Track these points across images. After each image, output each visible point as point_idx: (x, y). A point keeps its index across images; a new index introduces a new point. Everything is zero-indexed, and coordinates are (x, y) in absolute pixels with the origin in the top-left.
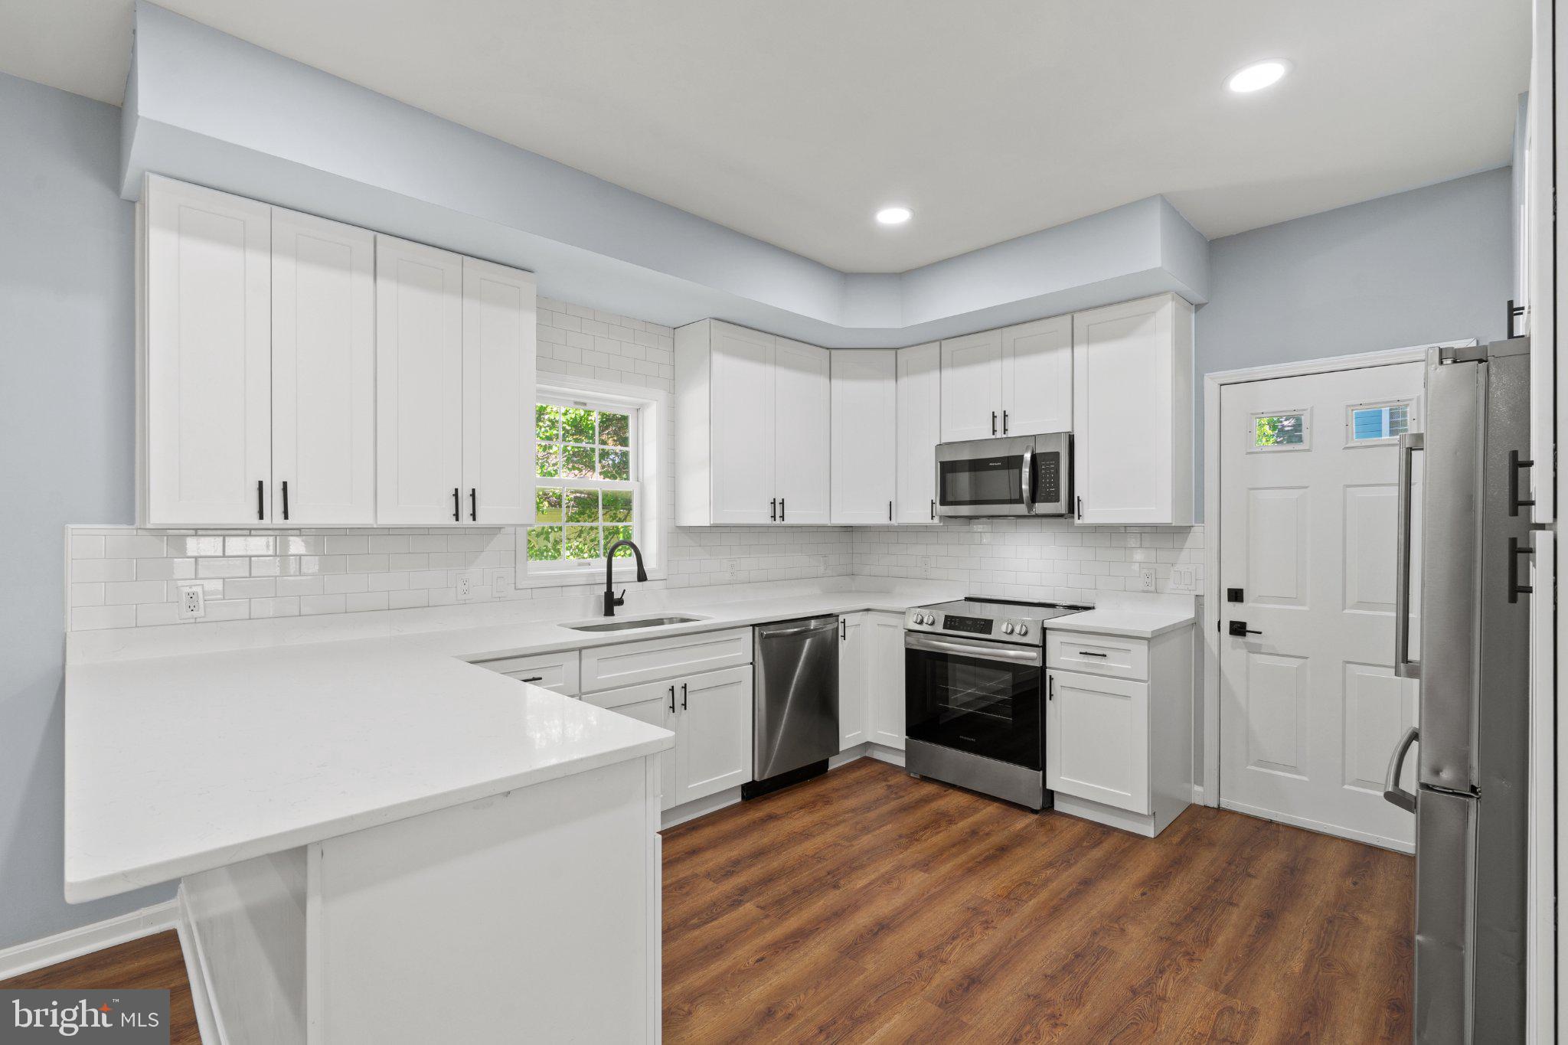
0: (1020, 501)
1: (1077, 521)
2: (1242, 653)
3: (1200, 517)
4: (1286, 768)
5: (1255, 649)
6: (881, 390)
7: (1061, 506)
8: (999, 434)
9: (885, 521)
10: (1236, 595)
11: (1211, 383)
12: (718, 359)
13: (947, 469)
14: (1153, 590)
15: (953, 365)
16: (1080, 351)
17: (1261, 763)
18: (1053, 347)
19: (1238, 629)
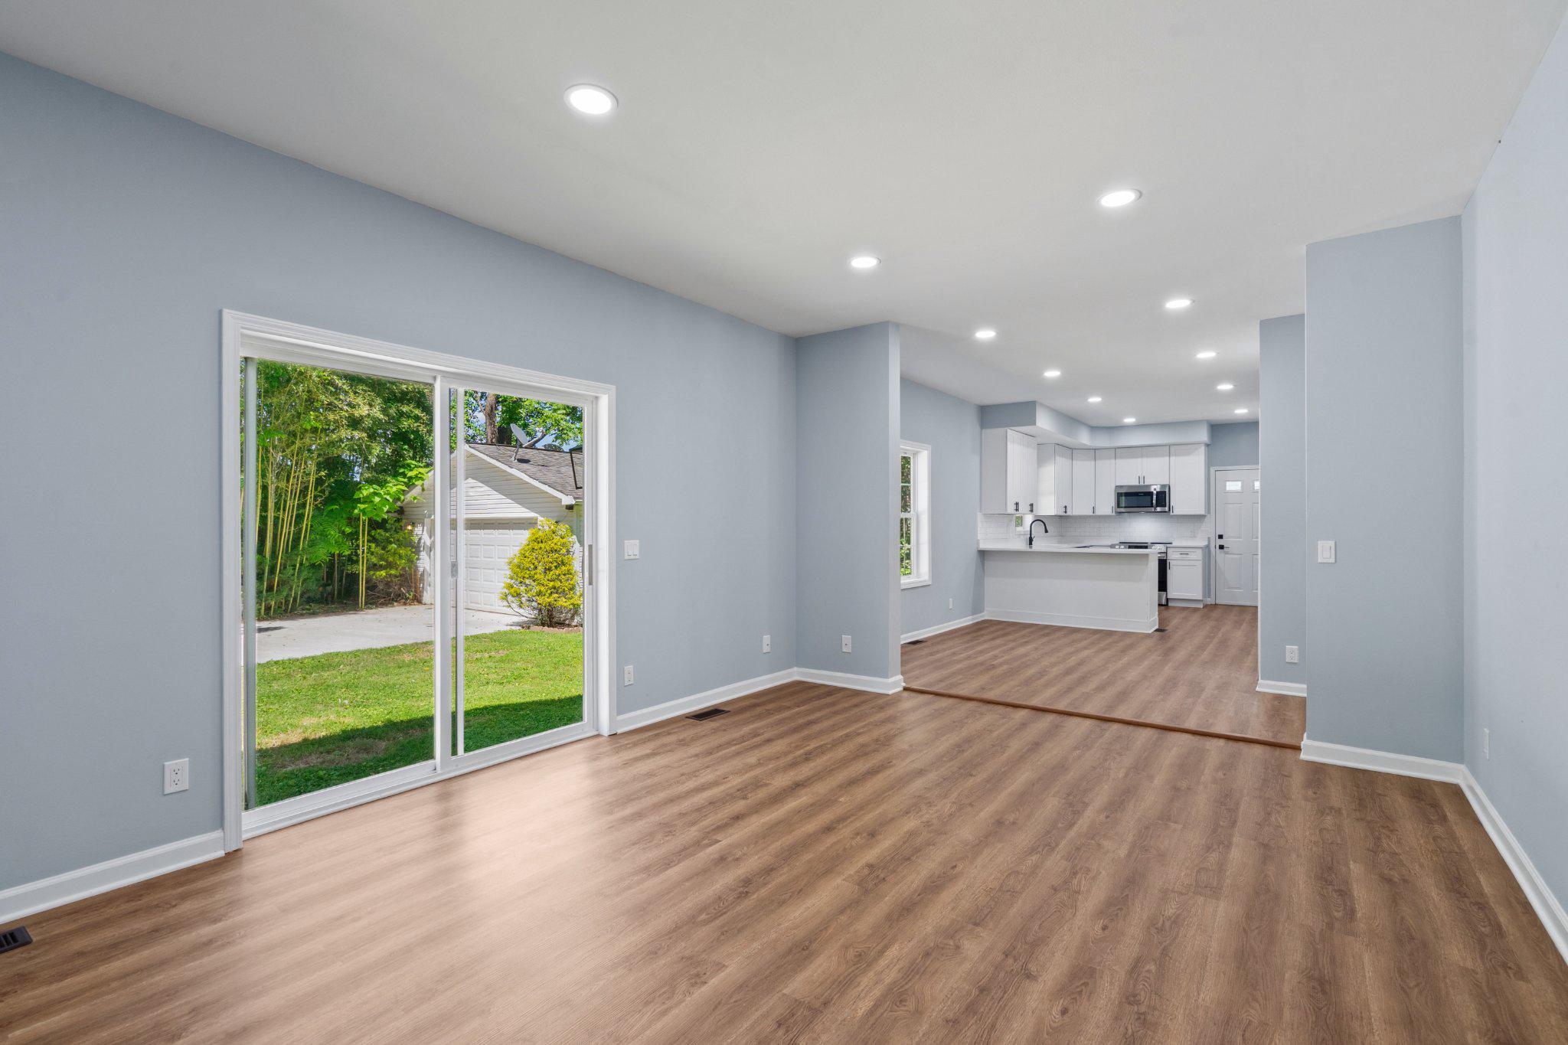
0: (1152, 506)
1: (1171, 514)
2: (1223, 555)
3: (1209, 512)
4: (1237, 588)
5: (1227, 553)
6: (1089, 465)
7: (1167, 509)
8: (1142, 484)
9: (1091, 514)
10: (1221, 537)
11: (1212, 470)
12: (1057, 458)
13: (1119, 495)
14: (1194, 536)
15: (1121, 458)
16: (1173, 458)
17: (1229, 588)
18: (1163, 456)
19: (1221, 547)
